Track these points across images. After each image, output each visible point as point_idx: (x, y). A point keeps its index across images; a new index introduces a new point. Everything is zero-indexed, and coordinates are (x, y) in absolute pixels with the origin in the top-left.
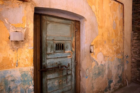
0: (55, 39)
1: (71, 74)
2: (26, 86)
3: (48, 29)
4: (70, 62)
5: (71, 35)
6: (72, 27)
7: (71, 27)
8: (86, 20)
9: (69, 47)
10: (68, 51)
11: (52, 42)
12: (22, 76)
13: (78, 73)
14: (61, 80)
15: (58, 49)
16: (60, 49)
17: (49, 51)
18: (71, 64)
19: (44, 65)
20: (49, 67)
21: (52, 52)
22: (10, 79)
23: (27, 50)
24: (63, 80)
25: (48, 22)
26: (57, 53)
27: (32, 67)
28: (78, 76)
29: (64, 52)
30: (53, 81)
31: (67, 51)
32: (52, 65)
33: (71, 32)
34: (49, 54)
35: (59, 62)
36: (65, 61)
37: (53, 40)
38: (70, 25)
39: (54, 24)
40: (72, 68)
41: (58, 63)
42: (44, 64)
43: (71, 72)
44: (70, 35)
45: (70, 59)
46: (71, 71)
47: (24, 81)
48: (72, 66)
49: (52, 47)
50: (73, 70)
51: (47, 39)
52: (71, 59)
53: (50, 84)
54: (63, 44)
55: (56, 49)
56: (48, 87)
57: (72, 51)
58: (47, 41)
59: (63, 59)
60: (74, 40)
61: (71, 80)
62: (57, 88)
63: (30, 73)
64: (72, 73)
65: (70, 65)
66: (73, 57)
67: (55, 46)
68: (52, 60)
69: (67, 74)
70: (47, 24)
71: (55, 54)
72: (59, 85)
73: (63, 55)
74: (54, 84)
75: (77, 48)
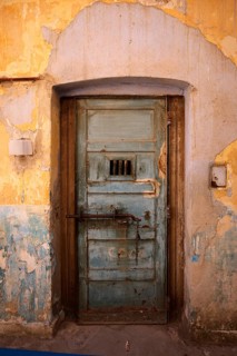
0: (107, 150)
1: (154, 240)
2: (37, 242)
3: (90, 128)
4: (151, 209)
5: (155, 137)
6: (159, 116)
7: (155, 114)
8: (194, 90)
9: (150, 168)
10: (146, 180)
11: (100, 157)
12: (30, 220)
13: (179, 242)
14: (123, 249)
15: (117, 174)
16: (123, 174)
17: (93, 177)
18: (156, 215)
19: (82, 207)
20: (93, 212)
21: (101, 179)
22: (12, 222)
23: (38, 173)
24: (128, 251)
25: (91, 112)
26: (114, 183)
27: (48, 208)
28: (179, 251)
29: (134, 181)
30: (102, 245)
31: (142, 179)
32: (101, 209)
33: (156, 128)
34: (91, 184)
35: (119, 204)
36: (137, 204)
37: (104, 151)
38: (152, 112)
39: (107, 114)
40: (157, 226)
41: (116, 206)
42: (81, 203)
43: (153, 233)
44: (151, 136)
45: (153, 202)
46: (155, 231)
47: (34, 231)
48: (159, 218)
49: (100, 168)
50: (162, 229)
51: (89, 149)
52: (156, 200)
53: (95, 251)
54: (129, 162)
55: (111, 173)
56: (91, 256)
57: (157, 178)
58: (90, 155)
59: (130, 198)
60: (163, 149)
61: (155, 255)
62: (114, 265)
63: (43, 218)
64: (158, 238)
65: (152, 215)
66: (163, 196)
67: (108, 165)
68: (101, 198)
69: (138, 236)
70: (88, 117)
71: (109, 185)
72: (119, 260)
73: (131, 188)
74: (105, 253)
75: (176, 171)
